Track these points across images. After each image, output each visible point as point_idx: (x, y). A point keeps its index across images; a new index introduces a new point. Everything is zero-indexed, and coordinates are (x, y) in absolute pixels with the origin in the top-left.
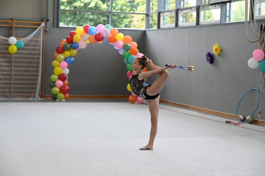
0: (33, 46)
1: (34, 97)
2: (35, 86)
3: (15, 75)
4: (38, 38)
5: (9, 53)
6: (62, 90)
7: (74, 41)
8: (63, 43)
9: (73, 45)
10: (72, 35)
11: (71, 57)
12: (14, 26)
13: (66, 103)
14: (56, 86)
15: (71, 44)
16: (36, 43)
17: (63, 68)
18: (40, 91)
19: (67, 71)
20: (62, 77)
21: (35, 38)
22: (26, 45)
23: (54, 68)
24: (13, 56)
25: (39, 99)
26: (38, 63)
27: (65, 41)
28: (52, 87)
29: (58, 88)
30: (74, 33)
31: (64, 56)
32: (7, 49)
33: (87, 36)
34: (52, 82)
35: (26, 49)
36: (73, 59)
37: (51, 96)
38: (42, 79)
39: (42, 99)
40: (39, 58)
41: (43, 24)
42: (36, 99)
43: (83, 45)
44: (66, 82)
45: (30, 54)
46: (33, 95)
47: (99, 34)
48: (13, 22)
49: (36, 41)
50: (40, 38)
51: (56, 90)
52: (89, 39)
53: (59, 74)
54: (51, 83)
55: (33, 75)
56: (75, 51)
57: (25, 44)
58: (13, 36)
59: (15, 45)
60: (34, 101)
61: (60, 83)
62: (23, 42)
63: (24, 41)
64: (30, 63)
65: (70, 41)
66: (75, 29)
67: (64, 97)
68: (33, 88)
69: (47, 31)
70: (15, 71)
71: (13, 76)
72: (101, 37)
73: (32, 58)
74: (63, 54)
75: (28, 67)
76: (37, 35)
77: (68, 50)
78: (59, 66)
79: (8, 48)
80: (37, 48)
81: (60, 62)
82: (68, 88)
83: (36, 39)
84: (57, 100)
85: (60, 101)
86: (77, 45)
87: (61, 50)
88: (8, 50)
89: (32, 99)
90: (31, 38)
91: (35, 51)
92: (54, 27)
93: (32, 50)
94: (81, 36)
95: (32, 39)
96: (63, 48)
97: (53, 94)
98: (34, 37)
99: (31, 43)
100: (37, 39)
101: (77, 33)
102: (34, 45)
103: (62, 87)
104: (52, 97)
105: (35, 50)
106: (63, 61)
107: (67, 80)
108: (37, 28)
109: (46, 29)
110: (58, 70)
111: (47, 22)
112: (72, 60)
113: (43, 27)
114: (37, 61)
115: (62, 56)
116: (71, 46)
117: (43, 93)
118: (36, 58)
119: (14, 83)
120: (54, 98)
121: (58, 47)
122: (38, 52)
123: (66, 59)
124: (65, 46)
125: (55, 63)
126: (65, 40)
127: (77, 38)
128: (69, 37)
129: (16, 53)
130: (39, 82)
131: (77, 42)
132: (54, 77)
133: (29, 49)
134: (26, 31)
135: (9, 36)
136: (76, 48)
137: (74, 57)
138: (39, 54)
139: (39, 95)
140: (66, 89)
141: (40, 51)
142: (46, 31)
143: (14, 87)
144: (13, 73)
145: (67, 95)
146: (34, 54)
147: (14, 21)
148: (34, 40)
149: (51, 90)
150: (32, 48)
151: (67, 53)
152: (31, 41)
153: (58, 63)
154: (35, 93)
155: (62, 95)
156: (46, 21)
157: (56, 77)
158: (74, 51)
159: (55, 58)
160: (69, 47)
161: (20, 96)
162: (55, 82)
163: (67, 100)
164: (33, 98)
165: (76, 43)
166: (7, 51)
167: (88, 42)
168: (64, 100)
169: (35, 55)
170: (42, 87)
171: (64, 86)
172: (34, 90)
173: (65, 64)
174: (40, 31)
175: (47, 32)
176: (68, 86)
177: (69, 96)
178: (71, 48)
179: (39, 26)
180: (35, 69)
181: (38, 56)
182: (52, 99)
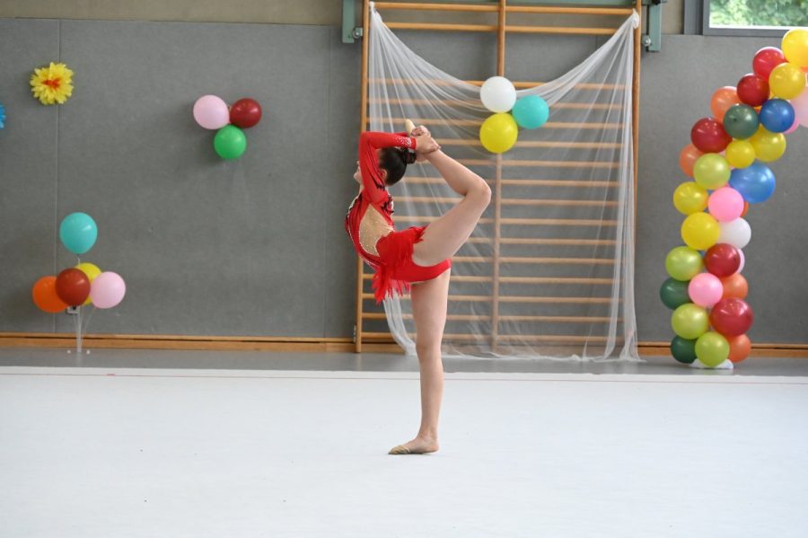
0: (589, 121)
3: (508, 249)
4: (611, 80)
5: (483, 153)
6: (720, 320)
7: (771, 97)
8: (721, 101)
9: (769, 112)
10: (766, 64)
11: (757, 165)
12: (505, 28)
13: (739, 378)
14: (690, 301)
15: (759, 108)
16: (604, 106)
17: (722, 219)
19: (739, 233)
20: (717, 261)
21: (600, 82)
22: (556, 114)
23: (683, 217)
24: (502, 163)
26: (612, 194)
27: (730, 91)
28: (674, 306)
29: (700, 308)
30: (777, 59)
31: (729, 163)
32: (474, 133)
34: (671, 280)
35: (557, 134)
36: (767, 176)
37: (669, 344)
40: (615, 175)
41: (636, 18)
42: (604, 359)
44: (739, 281)
45: (575, 154)
46: (588, 338)
48: (499, 12)
49: (604, 96)
50: (623, 81)
51: (692, 318)
53: (706, 245)
54: (671, 289)
55: (592, 247)
56: (779, 140)
57: (551, 109)
58: (498, 74)
59: (510, 112)
60: (594, 369)
61: (711, 286)
62: (542, 101)
63: (546, 98)
64: (579, 193)
65: (756, 94)
66: (779, 35)
67: (727, 351)
69: (650, 49)
70: (507, 230)
71: (497, 251)
73: (587, 173)
74: (723, 153)
75: (570, 212)
76: (608, 71)
77: (747, 133)
78: (706, 211)
79: (478, 128)
80: (606, 126)
81: (710, 192)
82: (744, 308)
83: (601, 86)
84: (696, 363)
85: (710, 369)
86: (785, 112)
87: (713, 137)
88: (478, 138)
89: (582, 358)
90: (581, 82)
91: (598, 140)
92: (682, 32)
93: (585, 135)
94: (805, 69)
95: (583, 86)
96: (721, 127)
97: (677, 338)
98: (595, 76)
99: (579, 106)
100: (609, 87)
101: (788, 58)
102: (594, 115)
103: (718, 306)
104: (674, 349)
105: (600, 136)
106: (726, 186)
107: (742, 273)
108: (609, 36)
109: (649, 41)
110: (702, 229)
111: (653, 9)
112: (764, 179)
113: (635, 31)
114: (607, 184)
115: (717, 165)
116: (760, 118)
118: (602, 175)
119: (501, 284)
120: (684, 356)
121: (700, 124)
122: (613, 145)
123: (735, 175)
124: (732, 117)
125: (687, 195)
126: (735, 89)
127: (787, 79)
128: (751, 74)
129: (514, 152)
131: (789, 101)
132: (686, 260)
133: (574, 130)
134: (557, 53)
135: (483, 74)
136: (784, 126)
137: (774, 167)
138: (617, 152)
140: (735, 315)
141: (619, 140)
142: (646, 49)
143: (502, 304)
144: (500, 240)
145: (743, 340)
146: (593, 154)
147: (505, 8)
148: (594, 90)
149: (669, 320)
150: (581, 125)
151: (742, 151)
152: (580, 95)
153: (698, 195)
155: (719, 342)
156: (648, 7)
157: (693, 259)
158: (775, 140)
159: (688, 176)
160: (748, 123)
161: (531, 344)
162: (687, 283)
163: (741, 362)
164: (589, 355)
165: (782, 101)
166: (474, 142)
168: (728, 364)
169: (599, 160)
171: (728, 298)
172: (594, 320)
173: (735, 199)
174: (618, 50)
175: (653, 52)
176: (747, 300)
177: (753, 348)
178: (761, 125)
179: (617, 27)
180: (600, 223)
181: (610, 165)
182: (671, 358)
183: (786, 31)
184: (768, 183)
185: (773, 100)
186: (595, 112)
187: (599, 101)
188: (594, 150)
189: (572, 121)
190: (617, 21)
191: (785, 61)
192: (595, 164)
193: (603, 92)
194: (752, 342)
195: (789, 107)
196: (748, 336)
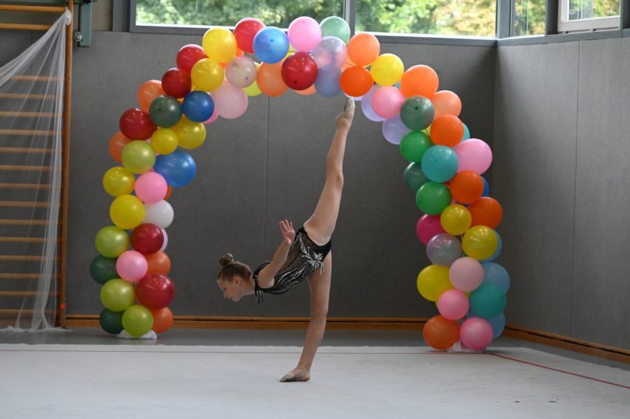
0: (25, 110)
1: (27, 320)
2: (33, 276)
4: (45, 72)
6: (145, 293)
7: (193, 89)
8: (147, 93)
9: (191, 103)
10: (188, 60)
11: (180, 152)
13: (162, 347)
15: (181, 100)
16: (39, 96)
17: (148, 201)
18: (50, 297)
19: (164, 213)
20: (142, 239)
21: (34, 75)
23: (112, 199)
25: (49, 328)
26: (46, 177)
27: (156, 85)
28: (103, 281)
29: (128, 282)
30: (198, 55)
31: (154, 150)
33: (248, 66)
34: (101, 257)
36: (189, 162)
37: (98, 316)
38: (60, 244)
39: (59, 329)
40: (48, 159)
41: (68, 16)
42: (33, 329)
43: (230, 104)
44: (162, 258)
45: (11, 140)
46: (21, 311)
47: (302, 57)
49: (39, 86)
50: (56, 74)
51: (120, 291)
52: (259, 76)
53: (133, 225)
54: (100, 265)
55: (26, 227)
56: (199, 129)
60: (28, 339)
61: (138, 262)
64: (15, 176)
65: (179, 85)
66: (199, 34)
67: (151, 323)
68: (22, 285)
69: (82, 44)
72: (307, 69)
73: (22, 158)
74: (149, 140)
76: (43, 63)
77: (171, 122)
78: (133, 193)
80: (41, 114)
81: (137, 176)
82: (167, 283)
83: (36, 78)
84: (123, 333)
85: (136, 339)
86: (206, 103)
87: (140, 126)
89: (16, 330)
90: (18, 74)
91: (33, 128)
92: (111, 29)
93: (21, 123)
94: (223, 65)
95: (19, 77)
96: (147, 116)
97: (106, 310)
98: (30, 69)
99: (15, 96)
100: (44, 78)
101: (208, 55)
102: (30, 104)
103: (143, 281)
104: (102, 321)
105: (34, 124)
106: (151, 171)
107: (165, 252)
108: (44, 32)
109: (80, 37)
110: (128, 210)
111: (84, 7)
112: (186, 164)
113: (68, 27)
114: (41, 168)
115: (144, 151)
116: (183, 109)
117: (63, 306)
118: (36, 159)
120: (112, 327)
121: (129, 113)
122: (47, 133)
123: (159, 163)
124: (157, 107)
125: (116, 178)
126: (160, 82)
127: (208, 73)
128: (175, 69)
130: (49, 258)
131: (209, 93)
132: (113, 239)
133: (11, 118)
136: (204, 115)
137: (195, 153)
138: (51, 139)
139: (46, 315)
140: (159, 289)
141: (52, 128)
142: (77, 44)
145: (166, 312)
146: (28, 141)
148: (30, 82)
149: (98, 295)
150: (18, 114)
151: (167, 139)
152: (15, 86)
153: (125, 179)
154: (31, 302)
155: (143, 314)
156: (80, 5)
157: (119, 237)
158: (197, 129)
159: (115, 160)
160: (172, 113)
162: (115, 259)
163: (165, 334)
164: (22, 327)
165: (202, 93)
167: (254, 90)
168: (152, 334)
169: (34, 147)
170: (59, 279)
171: (152, 274)
172: (28, 293)
173: (159, 183)
174: (52, 46)
175: (84, 47)
176: (169, 276)
177: (174, 320)
178: (183, 115)
179: (51, 24)
180: (34, 204)
181: (44, 151)
182: (100, 329)
183: (207, 29)
184: (190, 169)
185: (196, 92)
186: (30, 101)
187: (33, 92)
188: (30, 137)
189: (8, 110)
190: (51, 18)
191: (205, 57)
192: (31, 150)
193: (38, 83)
194: (174, 315)
195: (210, 99)
196: (170, 308)
